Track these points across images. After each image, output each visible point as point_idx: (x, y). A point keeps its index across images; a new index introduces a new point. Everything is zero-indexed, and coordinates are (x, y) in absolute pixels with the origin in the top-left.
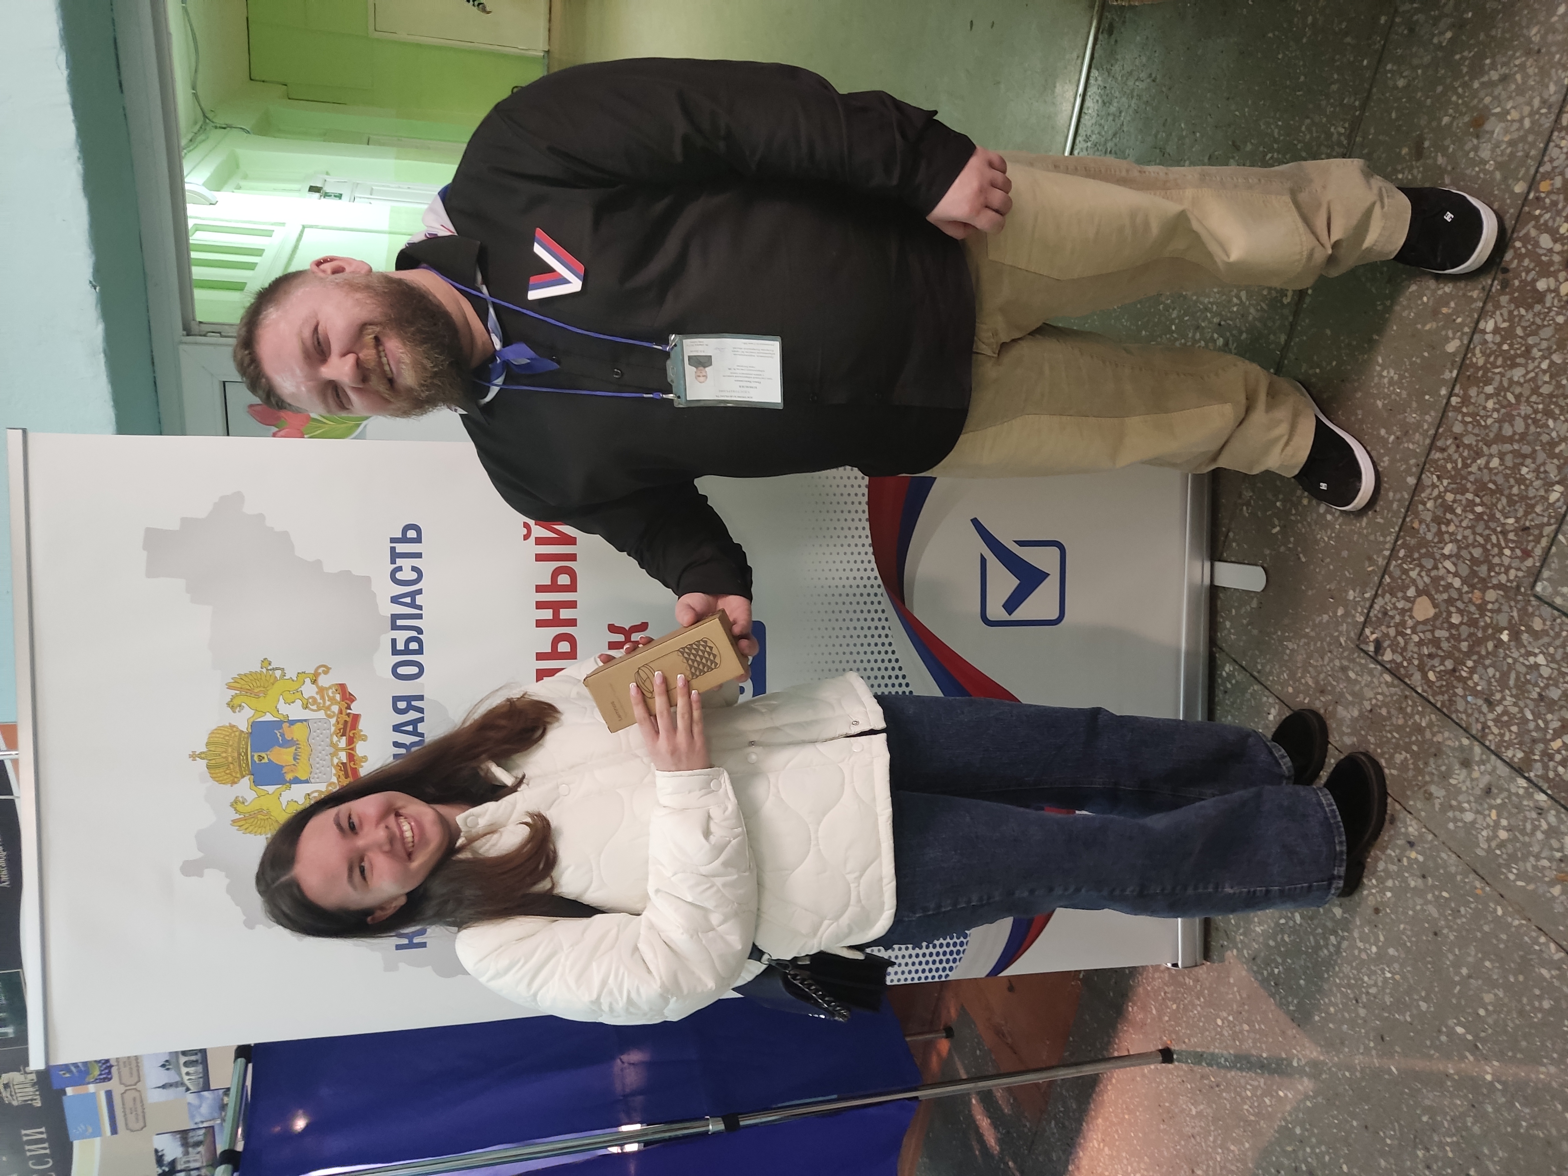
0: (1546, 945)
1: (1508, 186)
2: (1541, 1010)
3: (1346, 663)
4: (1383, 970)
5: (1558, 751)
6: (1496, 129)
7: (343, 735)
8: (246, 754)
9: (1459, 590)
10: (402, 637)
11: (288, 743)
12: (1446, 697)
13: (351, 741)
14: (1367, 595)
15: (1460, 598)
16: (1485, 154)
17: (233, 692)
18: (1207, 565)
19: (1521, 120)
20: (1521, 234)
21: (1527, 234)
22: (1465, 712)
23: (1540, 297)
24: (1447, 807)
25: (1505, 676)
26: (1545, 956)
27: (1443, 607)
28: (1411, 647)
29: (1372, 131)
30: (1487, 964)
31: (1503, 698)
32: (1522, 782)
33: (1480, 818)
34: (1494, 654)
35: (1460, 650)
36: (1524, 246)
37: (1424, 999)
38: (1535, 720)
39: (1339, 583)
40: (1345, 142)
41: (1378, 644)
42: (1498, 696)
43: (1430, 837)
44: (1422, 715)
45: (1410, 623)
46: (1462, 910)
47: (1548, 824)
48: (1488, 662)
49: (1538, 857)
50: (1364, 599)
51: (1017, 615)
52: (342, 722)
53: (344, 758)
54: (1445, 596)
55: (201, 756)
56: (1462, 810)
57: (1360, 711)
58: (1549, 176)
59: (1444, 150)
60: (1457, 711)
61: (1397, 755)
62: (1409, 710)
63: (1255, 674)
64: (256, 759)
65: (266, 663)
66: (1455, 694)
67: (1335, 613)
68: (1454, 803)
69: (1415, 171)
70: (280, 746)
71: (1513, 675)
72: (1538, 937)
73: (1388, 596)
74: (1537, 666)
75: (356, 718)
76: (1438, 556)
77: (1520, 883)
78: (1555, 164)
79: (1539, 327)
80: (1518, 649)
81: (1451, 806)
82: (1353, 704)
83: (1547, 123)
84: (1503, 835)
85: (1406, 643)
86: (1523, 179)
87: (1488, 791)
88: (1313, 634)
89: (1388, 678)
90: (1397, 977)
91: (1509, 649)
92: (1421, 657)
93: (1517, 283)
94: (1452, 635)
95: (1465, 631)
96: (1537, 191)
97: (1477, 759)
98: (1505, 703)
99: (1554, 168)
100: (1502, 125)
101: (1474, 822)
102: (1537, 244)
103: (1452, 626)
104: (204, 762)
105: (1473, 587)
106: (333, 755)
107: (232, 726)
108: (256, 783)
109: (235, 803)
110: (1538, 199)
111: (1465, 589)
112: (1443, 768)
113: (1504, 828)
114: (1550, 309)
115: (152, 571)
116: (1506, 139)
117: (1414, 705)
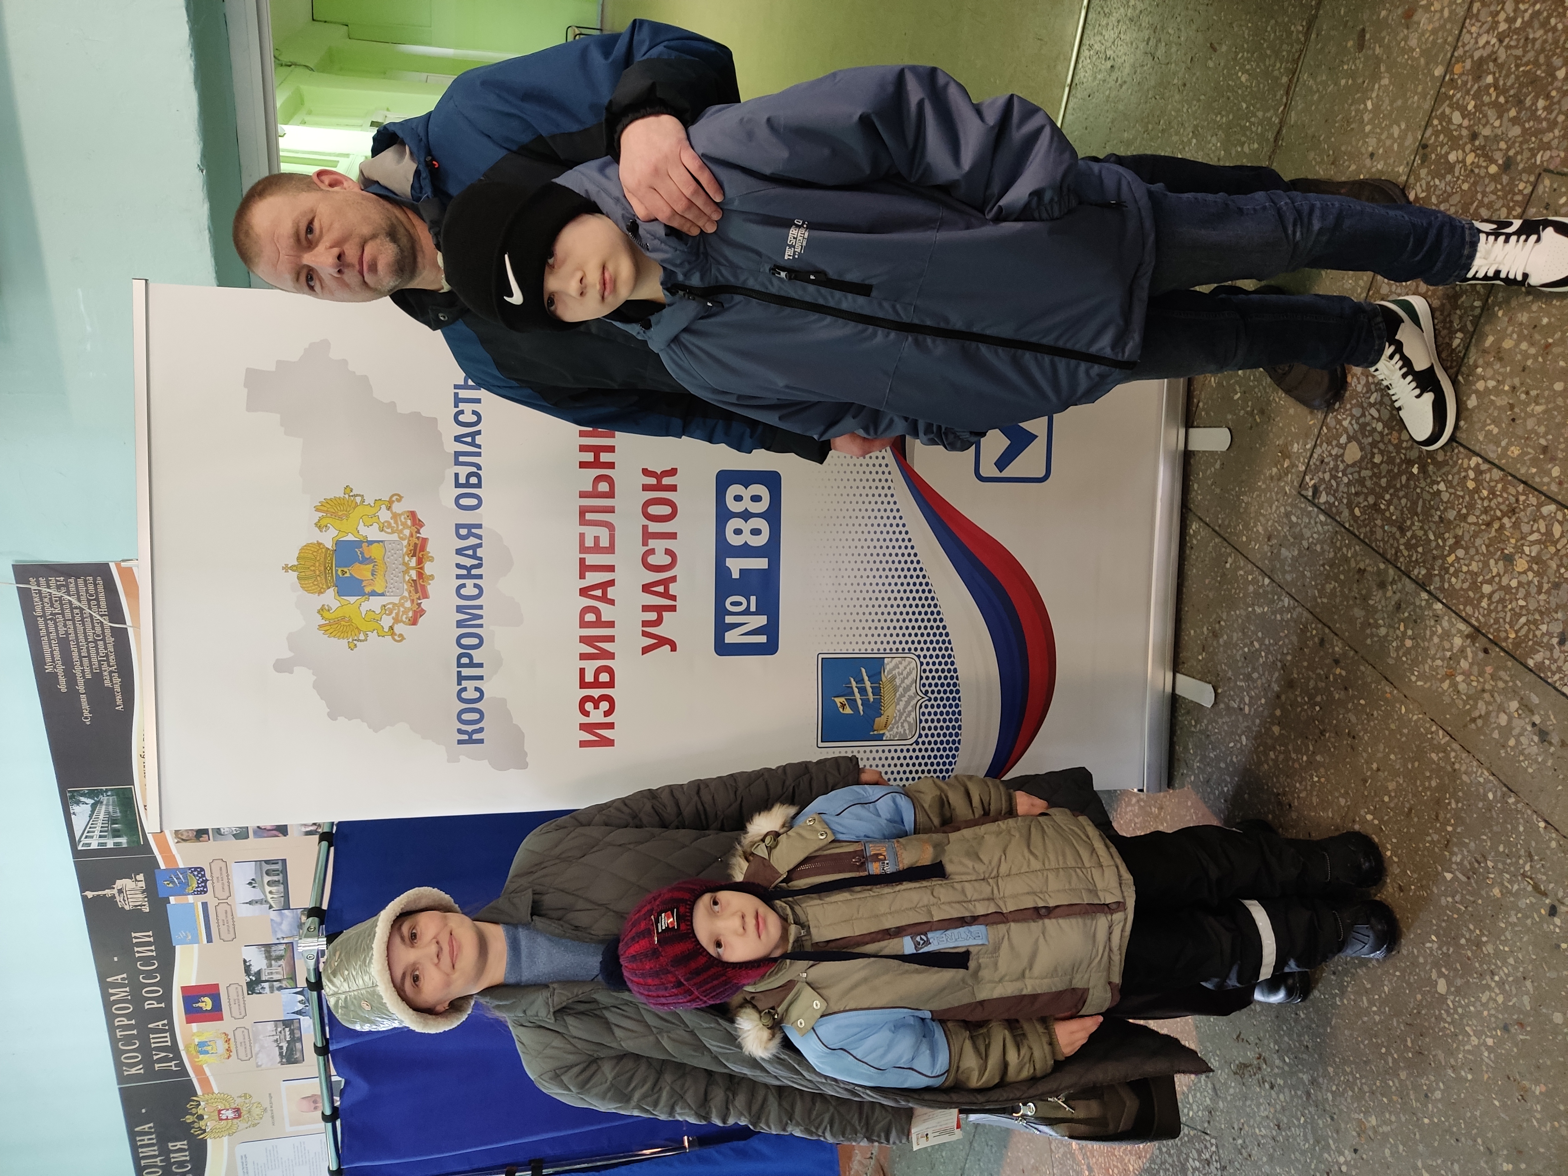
0: (1437, 732)
1: (1429, 70)
2: (1429, 788)
3: (1289, 509)
4: (1312, 777)
5: (1452, 565)
6: (1422, 19)
7: (414, 556)
8: (331, 568)
9: (1381, 433)
10: (463, 471)
11: (366, 560)
12: (1368, 529)
13: (420, 562)
14: (1308, 446)
15: (1382, 441)
16: (1413, 43)
17: (321, 514)
18: (1182, 431)
19: (1442, 11)
20: (1438, 113)
21: (1443, 112)
22: (1383, 540)
23: (1450, 168)
24: (1366, 624)
25: (1415, 503)
26: (1435, 742)
27: (1368, 448)
28: (1342, 488)
29: (1325, 27)
30: (1392, 757)
31: (1413, 524)
32: (1424, 595)
33: (1391, 631)
34: (1407, 486)
35: (1380, 486)
36: (1441, 124)
37: (1342, 796)
38: (1436, 540)
39: (1286, 438)
40: (1303, 39)
41: (1316, 489)
42: (1409, 523)
43: (1352, 653)
44: (1349, 547)
45: (1341, 467)
46: (1375, 713)
47: (1442, 628)
48: (1401, 494)
49: (1434, 659)
50: (1305, 450)
51: (1008, 473)
52: (412, 544)
53: (414, 574)
54: (1370, 440)
55: (293, 568)
56: (1378, 627)
57: (1299, 550)
58: (1461, 59)
59: (1380, 41)
60: (1376, 540)
61: (1328, 586)
62: (1338, 544)
63: (1217, 528)
64: (340, 573)
65: (348, 490)
66: (1376, 525)
67: (1282, 466)
68: (1371, 621)
69: (1358, 61)
70: (361, 563)
71: (1420, 503)
72: (1431, 726)
73: (1325, 445)
74: (1439, 492)
75: (425, 541)
76: (1365, 405)
77: (1419, 683)
78: (1467, 48)
79: (1450, 195)
80: (1425, 479)
81: (1370, 624)
82: (1293, 544)
83: (1461, 12)
84: (1409, 643)
85: (1338, 485)
86: (1441, 63)
87: (1398, 607)
88: (1264, 486)
89: (1322, 518)
90: (1323, 780)
91: (1418, 480)
92: (1349, 494)
93: (1433, 156)
94: (1374, 474)
95: (1384, 467)
96: (1452, 73)
97: (1391, 579)
98: (1414, 528)
99: (1465, 52)
100: (1427, 15)
101: (1387, 635)
102: (1450, 121)
103: (1375, 465)
104: (296, 574)
105: (1391, 429)
106: (406, 572)
107: (319, 544)
108: (340, 593)
109: (322, 610)
110: (1452, 80)
111: (1386, 431)
112: (1364, 592)
113: (1410, 638)
114: (1458, 178)
115: (251, 407)
116: (1430, 28)
117: (1343, 539)
